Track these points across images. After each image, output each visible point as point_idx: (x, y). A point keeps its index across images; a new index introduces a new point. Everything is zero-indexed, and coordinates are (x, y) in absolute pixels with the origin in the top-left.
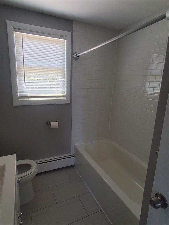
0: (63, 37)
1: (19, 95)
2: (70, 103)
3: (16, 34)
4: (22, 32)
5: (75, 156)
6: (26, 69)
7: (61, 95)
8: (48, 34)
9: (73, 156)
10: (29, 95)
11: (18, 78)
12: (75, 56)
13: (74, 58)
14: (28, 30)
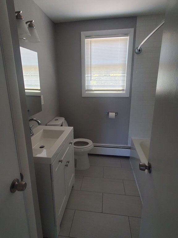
0: (126, 35)
1: (86, 89)
2: (129, 96)
3: (87, 41)
4: (91, 38)
5: (131, 148)
6: (93, 67)
7: (121, 89)
8: (111, 35)
9: (129, 148)
10: (93, 89)
11: (86, 75)
12: (137, 51)
13: (136, 53)
14: (95, 36)
